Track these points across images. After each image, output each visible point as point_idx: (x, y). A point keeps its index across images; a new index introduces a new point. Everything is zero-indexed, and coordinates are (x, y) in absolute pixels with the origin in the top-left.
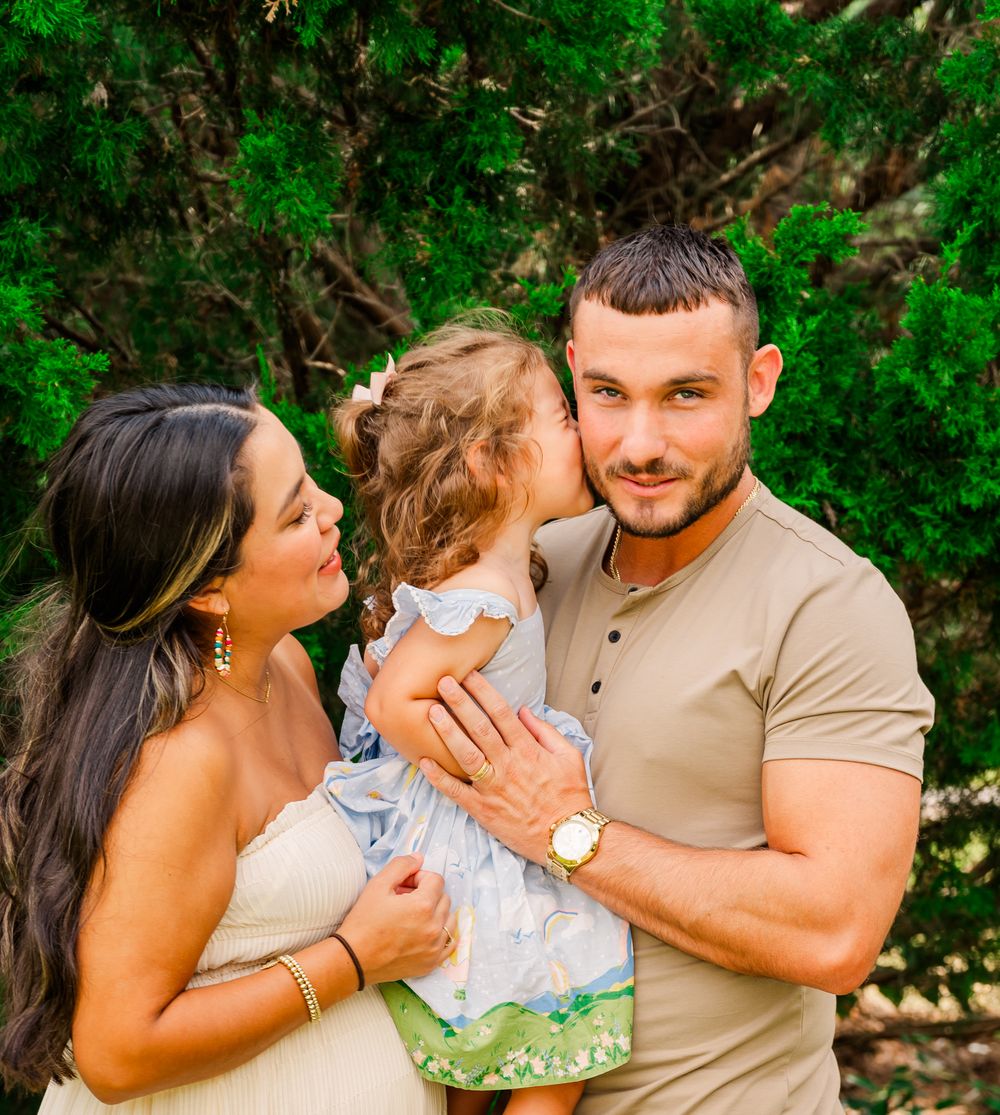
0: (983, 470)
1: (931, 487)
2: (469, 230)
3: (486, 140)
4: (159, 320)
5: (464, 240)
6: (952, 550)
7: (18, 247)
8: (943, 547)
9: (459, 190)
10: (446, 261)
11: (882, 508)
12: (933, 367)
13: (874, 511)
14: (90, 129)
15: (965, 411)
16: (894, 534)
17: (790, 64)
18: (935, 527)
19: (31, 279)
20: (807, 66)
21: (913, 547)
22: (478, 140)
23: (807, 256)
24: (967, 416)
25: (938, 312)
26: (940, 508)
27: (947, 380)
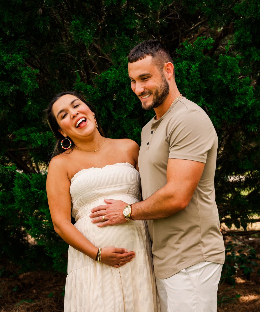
0: (239, 98)
1: (228, 103)
2: (125, 42)
3: (129, 21)
4: (56, 62)
5: (124, 45)
6: (233, 117)
7: (20, 45)
8: (231, 116)
9: (123, 33)
10: (120, 49)
11: (217, 108)
12: (226, 74)
13: (215, 108)
14: (37, 19)
15: (234, 84)
16: (220, 113)
17: (202, 6)
18: (229, 112)
19: (23, 53)
20: (206, 6)
21: (224, 117)
22: (127, 21)
23: (201, 48)
24: (235, 86)
25: (226, 62)
26: (230, 107)
27: (229, 77)
